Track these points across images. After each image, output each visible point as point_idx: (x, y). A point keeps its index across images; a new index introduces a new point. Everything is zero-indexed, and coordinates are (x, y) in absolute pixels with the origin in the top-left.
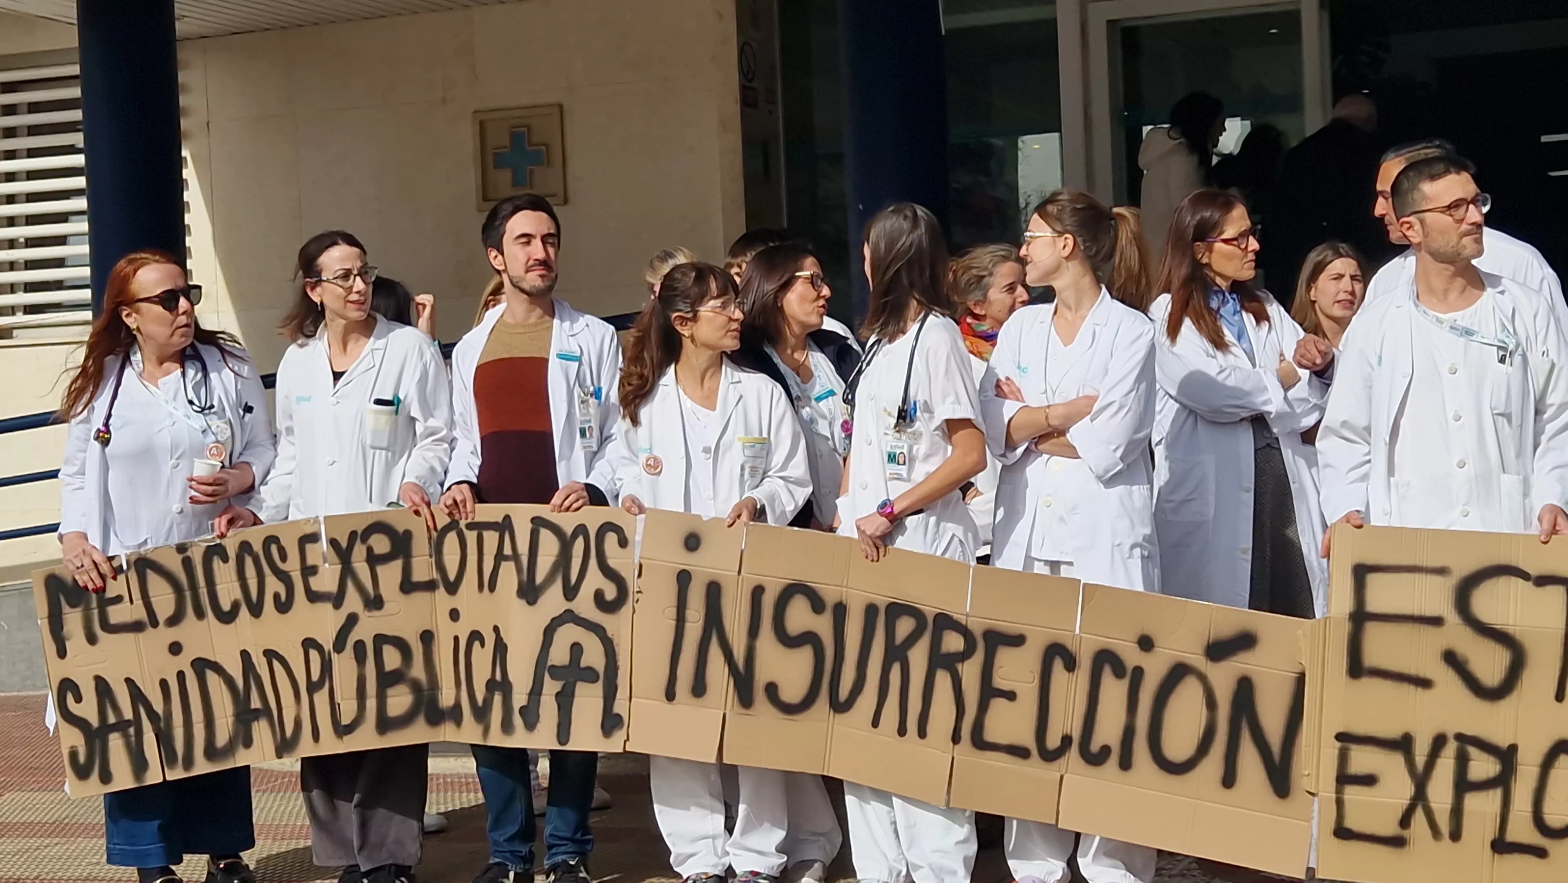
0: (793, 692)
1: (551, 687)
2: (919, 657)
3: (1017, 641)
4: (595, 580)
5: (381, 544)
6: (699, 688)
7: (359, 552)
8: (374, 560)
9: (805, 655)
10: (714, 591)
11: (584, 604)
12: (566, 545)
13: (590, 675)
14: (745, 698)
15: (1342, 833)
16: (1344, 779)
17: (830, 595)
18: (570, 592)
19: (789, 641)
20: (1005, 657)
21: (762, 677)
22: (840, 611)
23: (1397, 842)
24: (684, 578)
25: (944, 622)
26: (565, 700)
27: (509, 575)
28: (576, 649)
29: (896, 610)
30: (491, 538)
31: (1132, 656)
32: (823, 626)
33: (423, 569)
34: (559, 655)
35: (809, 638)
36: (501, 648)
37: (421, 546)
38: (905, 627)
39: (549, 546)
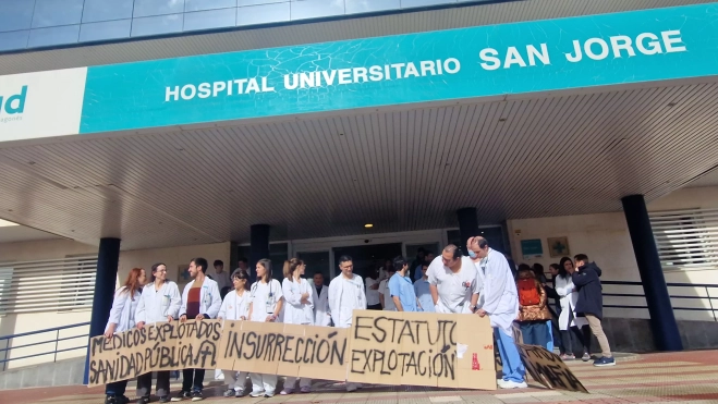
0: (248, 355)
1: (201, 355)
2: (274, 344)
3: (292, 338)
4: (213, 334)
5: (167, 328)
6: (231, 355)
7: (162, 330)
8: (165, 331)
9: (252, 346)
10: (236, 334)
11: (210, 339)
12: (208, 327)
13: (210, 353)
14: (239, 357)
15: (353, 371)
16: (353, 359)
17: (258, 334)
18: (208, 336)
19: (249, 344)
20: (290, 341)
21: (243, 352)
22: (260, 337)
23: (363, 373)
24: (230, 332)
25: (280, 336)
26: (204, 358)
27: (195, 333)
28: (208, 348)
29: (270, 335)
30: (191, 326)
31: (314, 339)
32: (256, 340)
33: (175, 333)
34: (204, 349)
35: (253, 343)
36: (191, 348)
37: (175, 330)
38: (272, 338)
39: (204, 327)
